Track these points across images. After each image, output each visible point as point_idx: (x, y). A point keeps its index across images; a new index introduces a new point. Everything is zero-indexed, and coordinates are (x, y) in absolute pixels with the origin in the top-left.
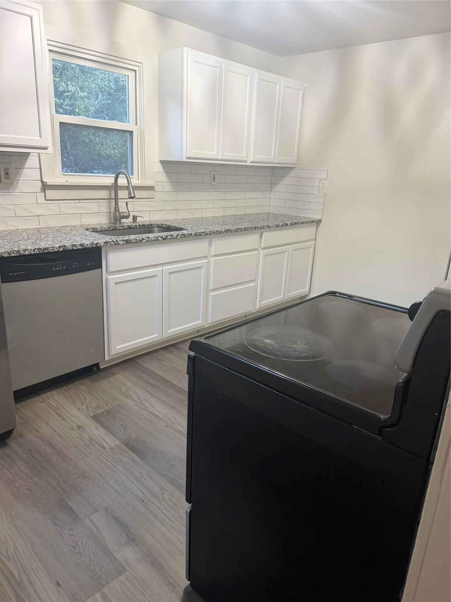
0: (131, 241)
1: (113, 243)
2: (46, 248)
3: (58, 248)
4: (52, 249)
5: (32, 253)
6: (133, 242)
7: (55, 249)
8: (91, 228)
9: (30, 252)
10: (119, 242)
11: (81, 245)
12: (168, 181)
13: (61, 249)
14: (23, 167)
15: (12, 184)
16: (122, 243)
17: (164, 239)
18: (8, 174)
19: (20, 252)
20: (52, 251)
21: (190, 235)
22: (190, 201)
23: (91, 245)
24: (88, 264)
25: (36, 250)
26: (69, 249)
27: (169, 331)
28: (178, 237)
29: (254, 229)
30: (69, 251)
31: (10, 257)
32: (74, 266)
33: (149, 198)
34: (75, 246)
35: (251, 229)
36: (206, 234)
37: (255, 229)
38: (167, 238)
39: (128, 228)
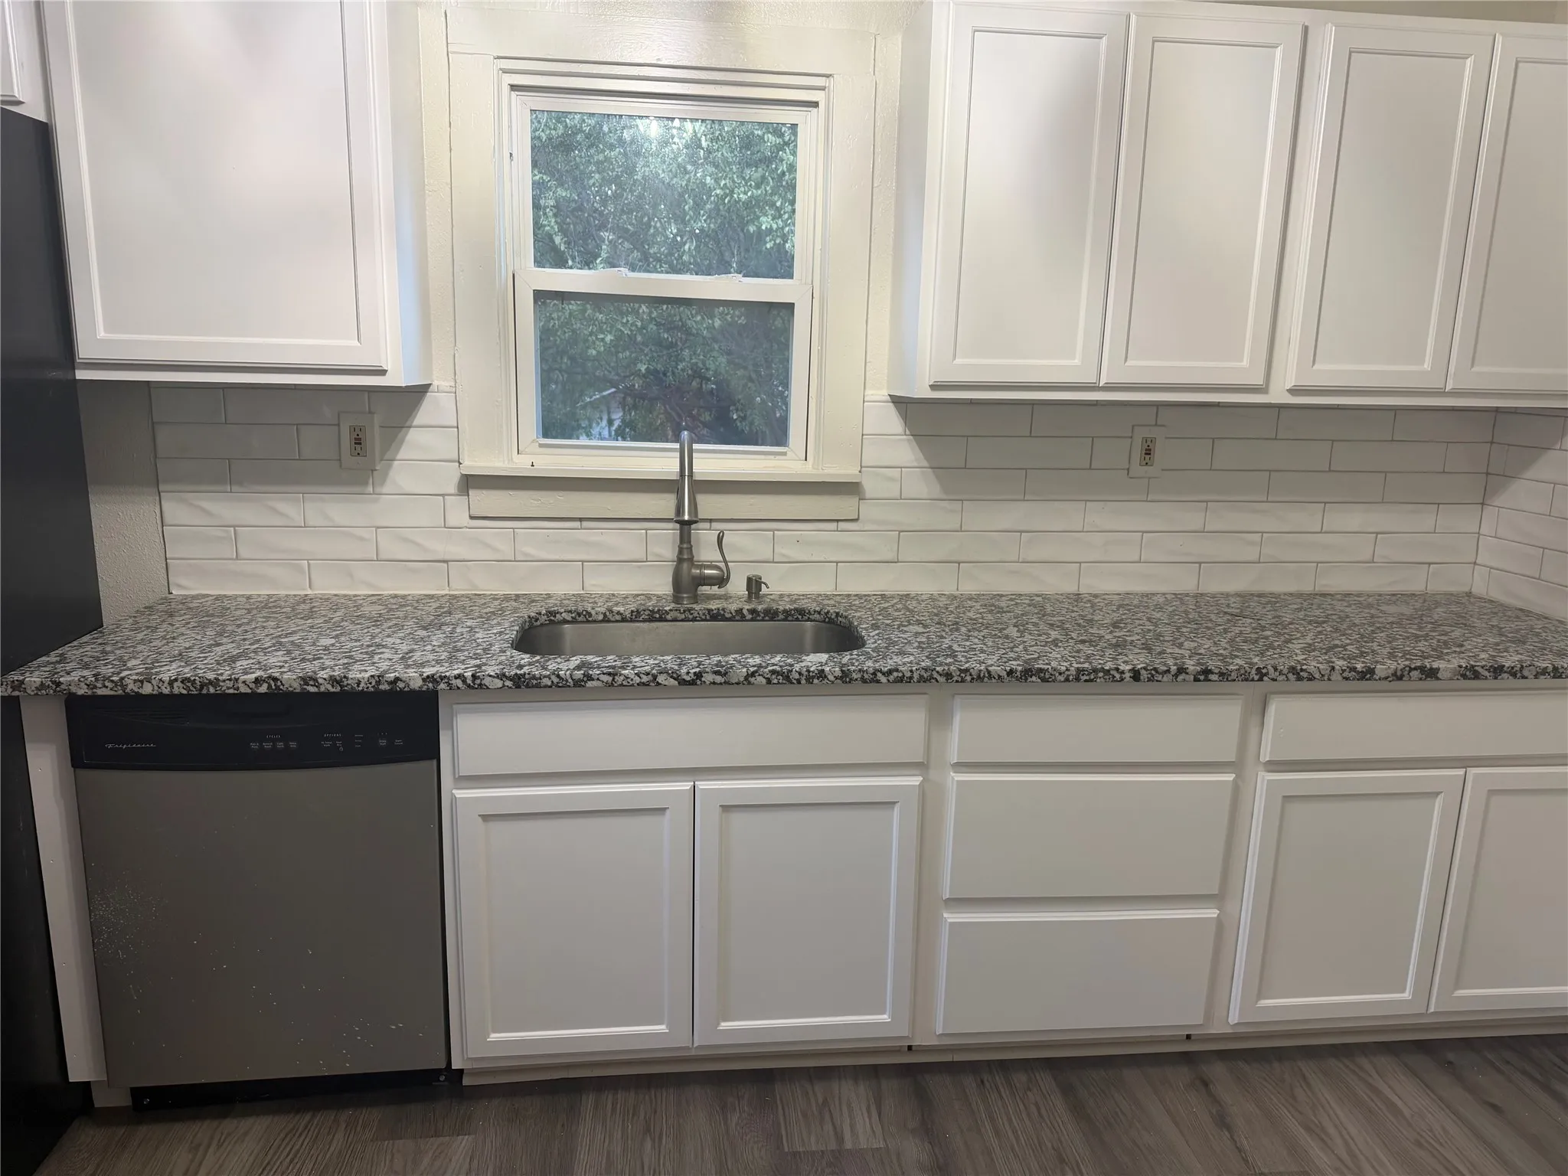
0: (535, 682)
1: (459, 683)
2: (210, 682)
3: (253, 686)
4: (230, 684)
5: (164, 692)
6: (546, 686)
7: (241, 685)
8: (570, 612)
9: (156, 688)
10: (483, 682)
11: (333, 680)
12: (925, 464)
13: (263, 689)
14: (407, 424)
15: (372, 471)
16: (499, 683)
17: (683, 682)
18: (360, 444)
19: (127, 685)
20: (231, 691)
21: (813, 677)
22: (1021, 532)
23: (373, 684)
24: (383, 742)
25: (176, 684)
26: (290, 689)
27: (725, 1025)
28: (752, 680)
29: (1196, 680)
30: (290, 695)
31: (95, 697)
32: (328, 744)
33: (838, 521)
34: (311, 683)
35: (1176, 676)
36: (900, 680)
37: (1202, 678)
38: (699, 682)
39: (708, 617)
